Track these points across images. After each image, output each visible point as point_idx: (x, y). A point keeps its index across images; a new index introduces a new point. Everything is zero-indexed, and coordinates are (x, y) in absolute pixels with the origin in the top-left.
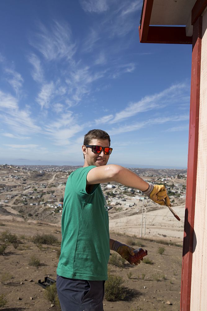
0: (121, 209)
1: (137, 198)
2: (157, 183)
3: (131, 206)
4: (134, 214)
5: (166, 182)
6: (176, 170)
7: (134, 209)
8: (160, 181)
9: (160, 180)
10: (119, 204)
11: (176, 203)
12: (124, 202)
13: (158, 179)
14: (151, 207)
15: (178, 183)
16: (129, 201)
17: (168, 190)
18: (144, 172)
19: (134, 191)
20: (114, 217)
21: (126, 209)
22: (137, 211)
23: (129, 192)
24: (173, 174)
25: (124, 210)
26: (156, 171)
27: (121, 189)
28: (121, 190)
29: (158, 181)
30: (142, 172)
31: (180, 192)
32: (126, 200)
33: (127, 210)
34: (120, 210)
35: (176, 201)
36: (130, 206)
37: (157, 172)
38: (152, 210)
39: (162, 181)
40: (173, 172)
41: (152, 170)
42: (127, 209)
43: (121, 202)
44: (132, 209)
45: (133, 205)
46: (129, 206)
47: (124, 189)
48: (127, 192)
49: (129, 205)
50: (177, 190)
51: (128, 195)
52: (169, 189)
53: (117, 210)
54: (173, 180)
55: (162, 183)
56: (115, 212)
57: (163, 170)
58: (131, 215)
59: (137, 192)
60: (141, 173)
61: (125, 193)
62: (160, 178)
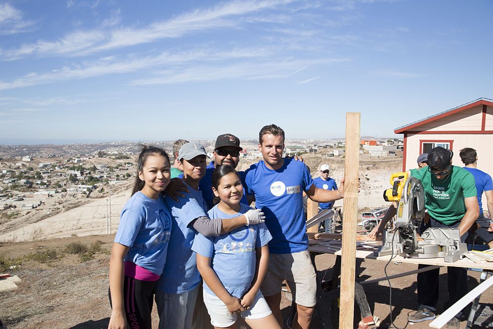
0: (17, 214)
1: (43, 193)
2: (67, 167)
3: (36, 207)
4: (43, 218)
5: (81, 164)
6: (92, 145)
7: (42, 209)
8: (71, 163)
9: (71, 161)
10: (11, 206)
11: (108, 193)
12: (22, 202)
13: (68, 161)
14: (70, 202)
15: (99, 163)
16: (29, 200)
17: (88, 175)
18: (38, 151)
19: (32, 183)
20: (7, 229)
21: (26, 213)
22: (48, 213)
23: (22, 186)
24: (88, 151)
25: (23, 215)
26: (59, 148)
27: (4, 181)
28: (4, 183)
29: (68, 164)
30: (34, 150)
31: (107, 176)
32: (24, 198)
33: (28, 215)
34: (16, 216)
35: (106, 190)
36: (33, 207)
37: (61, 150)
38: (73, 208)
39: (74, 164)
40: (86, 148)
41: (53, 147)
42: (28, 213)
43: (14, 204)
44: (38, 211)
45: (39, 205)
46: (31, 208)
47: (10, 181)
48: (17, 186)
49: (31, 205)
50: (102, 175)
51: (20, 191)
52: (90, 173)
53: (9, 217)
54: (92, 160)
55: (76, 165)
56: (7, 222)
57: (70, 146)
58: (38, 221)
59: (37, 184)
60: (33, 153)
61: (15, 187)
62: (71, 159)
